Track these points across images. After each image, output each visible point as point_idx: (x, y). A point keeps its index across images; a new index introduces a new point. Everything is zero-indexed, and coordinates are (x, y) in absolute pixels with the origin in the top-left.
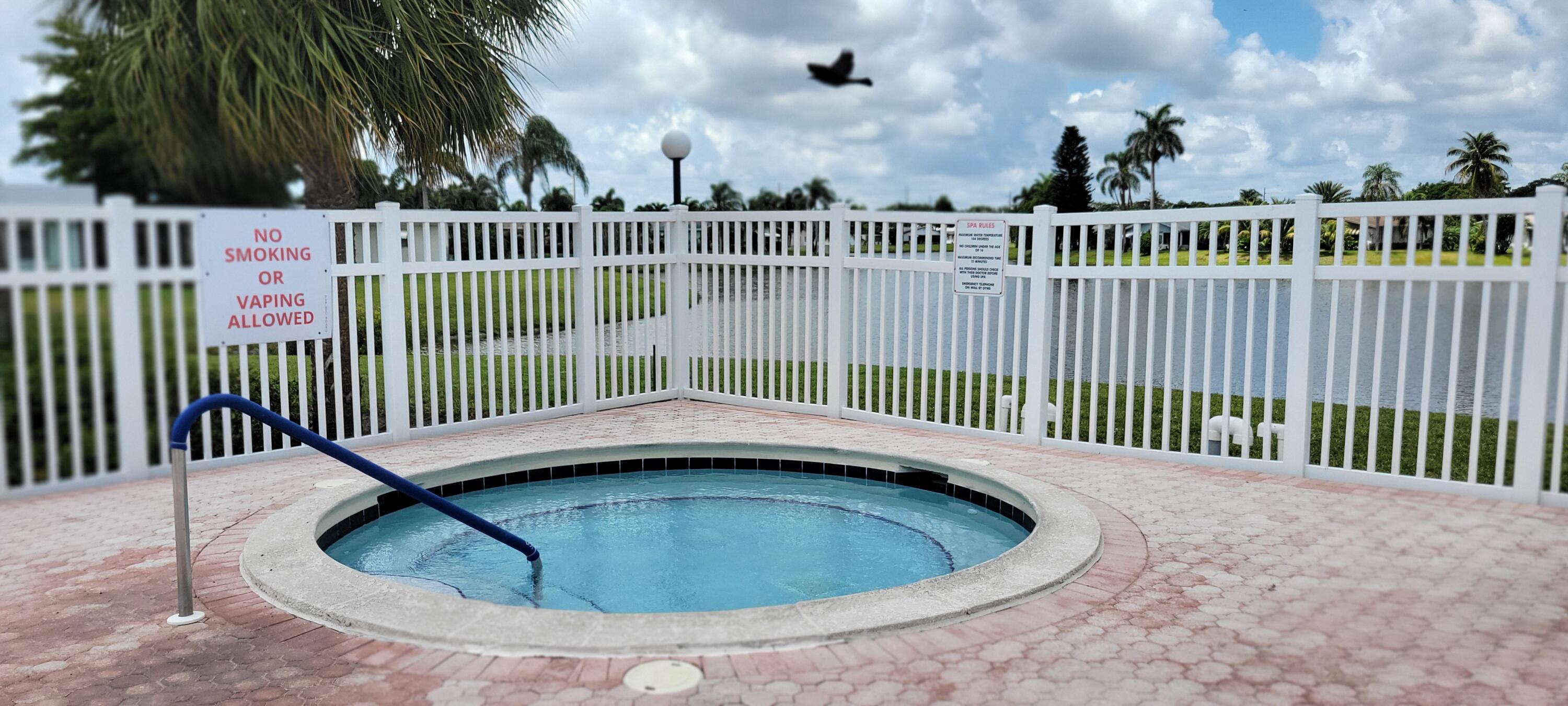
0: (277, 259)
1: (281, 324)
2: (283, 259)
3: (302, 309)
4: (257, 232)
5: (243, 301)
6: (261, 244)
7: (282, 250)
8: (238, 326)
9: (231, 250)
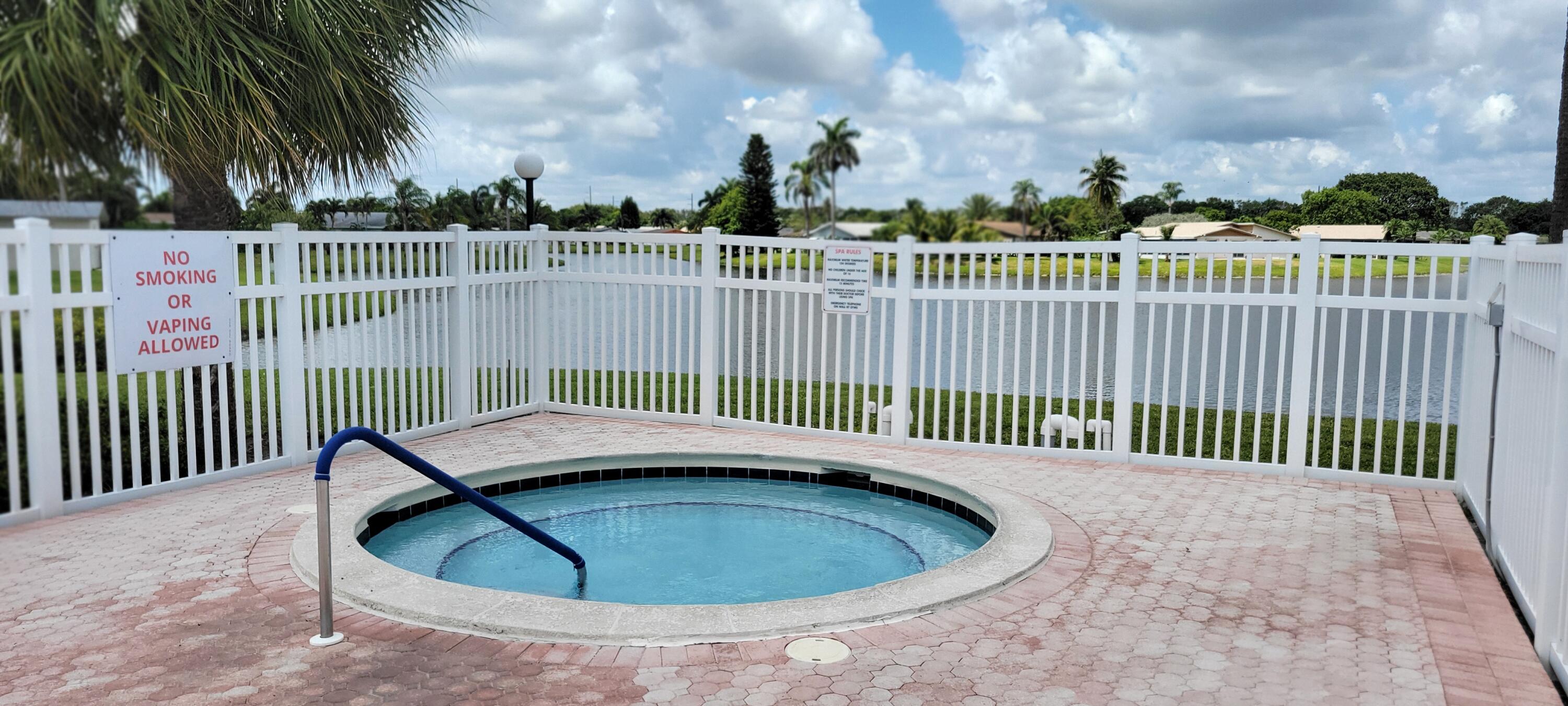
0: (185, 282)
1: (188, 348)
2: (190, 282)
3: (208, 333)
4: (166, 254)
5: (153, 327)
6: (170, 267)
7: (190, 272)
8: (148, 352)
9: (142, 273)
